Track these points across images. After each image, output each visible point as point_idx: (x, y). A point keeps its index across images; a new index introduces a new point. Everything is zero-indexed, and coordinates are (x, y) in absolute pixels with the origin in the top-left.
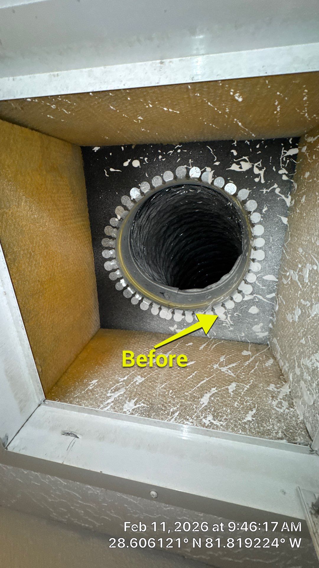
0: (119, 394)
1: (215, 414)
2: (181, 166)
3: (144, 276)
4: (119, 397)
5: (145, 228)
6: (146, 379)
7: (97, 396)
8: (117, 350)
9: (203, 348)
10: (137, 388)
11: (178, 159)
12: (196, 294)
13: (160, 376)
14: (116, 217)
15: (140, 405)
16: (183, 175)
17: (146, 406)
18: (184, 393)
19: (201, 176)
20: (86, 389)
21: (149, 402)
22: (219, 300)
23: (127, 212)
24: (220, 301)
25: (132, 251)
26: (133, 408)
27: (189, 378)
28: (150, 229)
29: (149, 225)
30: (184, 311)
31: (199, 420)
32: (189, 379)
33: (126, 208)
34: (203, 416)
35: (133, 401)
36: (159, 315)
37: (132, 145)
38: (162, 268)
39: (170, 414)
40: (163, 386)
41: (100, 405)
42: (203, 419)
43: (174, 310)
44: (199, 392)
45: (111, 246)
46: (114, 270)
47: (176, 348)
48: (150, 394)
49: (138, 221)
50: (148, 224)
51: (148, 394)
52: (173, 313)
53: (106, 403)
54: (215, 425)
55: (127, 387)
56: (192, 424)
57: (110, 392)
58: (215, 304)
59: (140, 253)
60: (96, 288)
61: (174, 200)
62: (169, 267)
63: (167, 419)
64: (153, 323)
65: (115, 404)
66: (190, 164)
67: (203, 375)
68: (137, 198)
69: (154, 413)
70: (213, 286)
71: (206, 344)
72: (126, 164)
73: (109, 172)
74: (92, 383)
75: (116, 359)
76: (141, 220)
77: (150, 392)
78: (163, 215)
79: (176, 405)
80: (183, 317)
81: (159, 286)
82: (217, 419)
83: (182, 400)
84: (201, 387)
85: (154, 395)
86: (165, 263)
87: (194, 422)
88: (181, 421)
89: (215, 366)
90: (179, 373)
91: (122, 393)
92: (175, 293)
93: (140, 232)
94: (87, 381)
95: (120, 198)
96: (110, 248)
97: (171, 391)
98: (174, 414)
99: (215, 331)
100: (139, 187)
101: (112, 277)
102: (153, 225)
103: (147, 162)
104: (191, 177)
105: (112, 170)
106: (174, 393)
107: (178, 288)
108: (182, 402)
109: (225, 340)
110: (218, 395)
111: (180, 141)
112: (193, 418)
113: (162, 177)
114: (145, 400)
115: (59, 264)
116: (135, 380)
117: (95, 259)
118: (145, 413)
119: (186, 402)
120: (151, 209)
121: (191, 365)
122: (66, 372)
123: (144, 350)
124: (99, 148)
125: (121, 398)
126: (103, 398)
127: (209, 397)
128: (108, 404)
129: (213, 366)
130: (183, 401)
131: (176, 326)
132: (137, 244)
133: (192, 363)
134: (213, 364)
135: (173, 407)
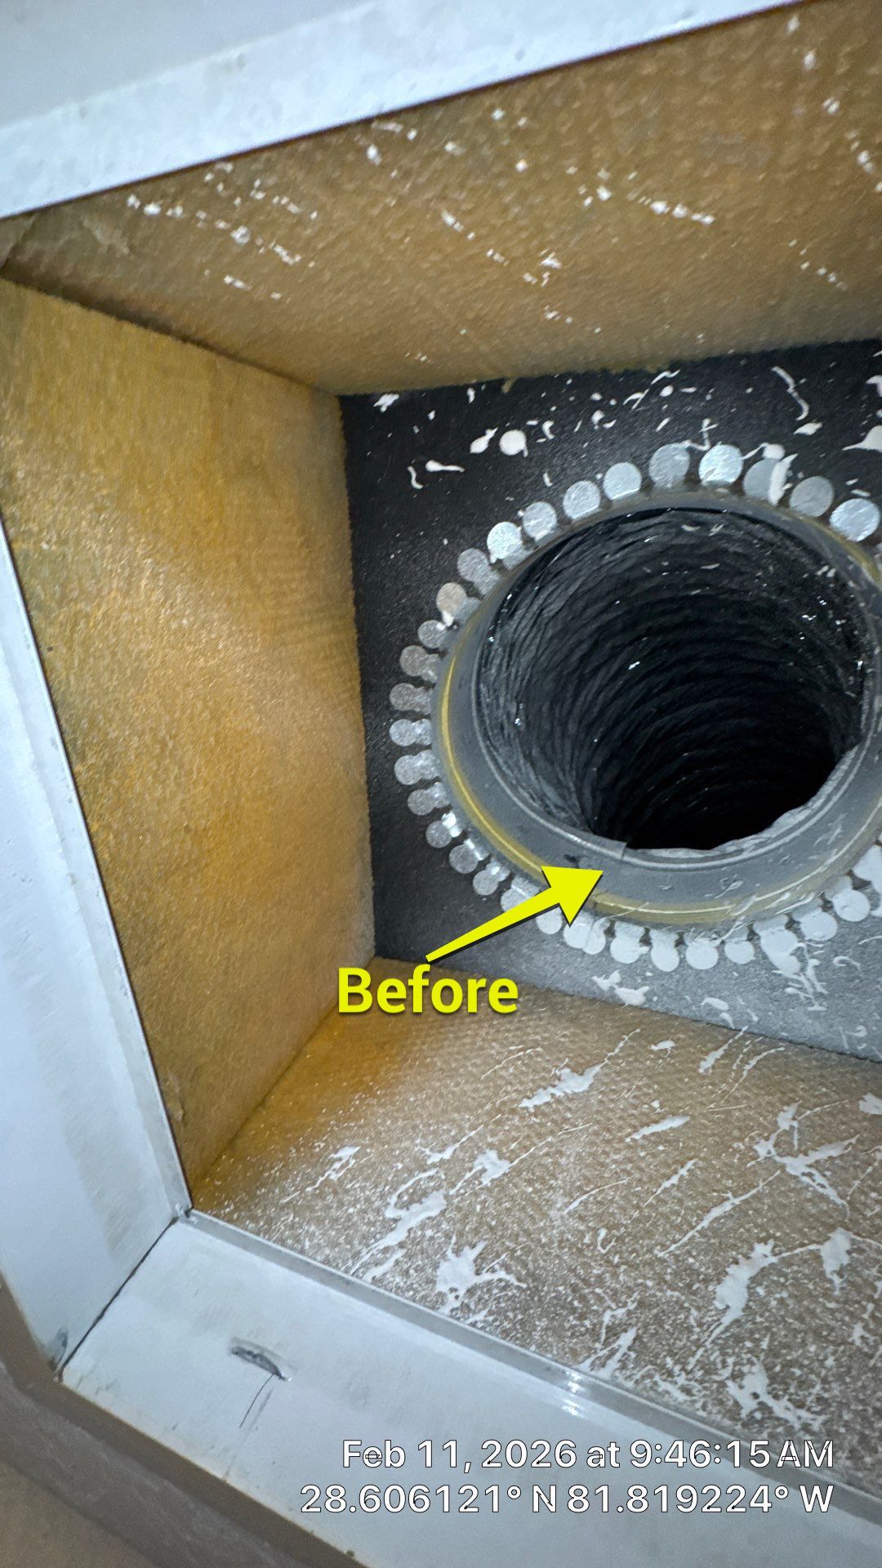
0: (423, 1216)
1: (778, 1369)
2: (669, 442)
3: (515, 799)
4: (423, 1226)
5: (524, 649)
6: (513, 1169)
7: (351, 1210)
8: (423, 1043)
9: (713, 1067)
10: (485, 1201)
11: (661, 420)
12: (684, 866)
13: (563, 1161)
14: (439, 617)
15: (495, 1277)
16: (675, 477)
17: (516, 1283)
18: (650, 1251)
19: (741, 478)
20: (321, 1179)
21: (525, 1265)
22: (774, 905)
23: (474, 601)
24: (778, 908)
25: (482, 722)
26: (469, 1285)
27: (667, 1184)
28: (540, 652)
29: (537, 641)
30: (647, 931)
31: (715, 1385)
32: (665, 1191)
33: (471, 590)
34: (730, 1369)
35: (471, 1254)
36: (562, 937)
37: (501, 381)
38: (567, 768)
39: (603, 1337)
40: (576, 1204)
41: (359, 1252)
42: (730, 1383)
43: (613, 924)
44: (706, 1254)
45: (418, 710)
46: (425, 784)
47: (617, 1056)
48: (528, 1233)
49: (506, 627)
50: (534, 638)
51: (524, 1231)
52: (610, 933)
53: (381, 1247)
54: (778, 1419)
55: (452, 1192)
56: (688, 1398)
57: (396, 1205)
58: (763, 915)
59: (506, 725)
60: (368, 835)
61: (623, 561)
62: (587, 765)
63: (593, 1357)
64: (540, 960)
65: (409, 1256)
66: (706, 436)
67: (718, 1181)
68: (510, 558)
69: (544, 1323)
70: (745, 846)
71: (721, 1052)
72: (479, 446)
73: (423, 475)
74: (340, 1159)
75: (420, 1074)
76: (513, 624)
77: (528, 1225)
78: (585, 609)
79: (623, 1298)
80: (645, 949)
81: (562, 832)
82: (785, 1391)
83: (645, 1277)
84: (713, 1231)
85: (544, 1240)
86: (576, 754)
87: (694, 1391)
88: (643, 1377)
89: (763, 1149)
90: (630, 1160)
91: (434, 1213)
92: (612, 859)
93: (508, 665)
94: (326, 1148)
95: (455, 557)
96: (414, 716)
97: (603, 1233)
98: (617, 1336)
99: (756, 1009)
100: (518, 522)
101: (419, 803)
102: (552, 638)
103: (551, 437)
104: (704, 483)
105: (433, 466)
106: (613, 1243)
107: (624, 844)
108: (646, 1287)
109: (791, 1042)
110: (782, 1280)
111: (675, 354)
112: (689, 1368)
113: (600, 484)
114: (512, 1257)
115: (255, 770)
116: (480, 1168)
117: (367, 748)
118: (511, 1315)
119: (661, 1290)
120: (551, 589)
121: (672, 1129)
122: (262, 1103)
123: (511, 1052)
124: (396, 397)
125: (429, 1233)
126: (371, 1224)
127: (748, 1282)
128: (386, 1250)
129: (756, 1147)
130: (650, 1283)
131: (616, 977)
132: (497, 698)
133: (677, 1122)
134: (752, 1138)
135: (613, 1306)
